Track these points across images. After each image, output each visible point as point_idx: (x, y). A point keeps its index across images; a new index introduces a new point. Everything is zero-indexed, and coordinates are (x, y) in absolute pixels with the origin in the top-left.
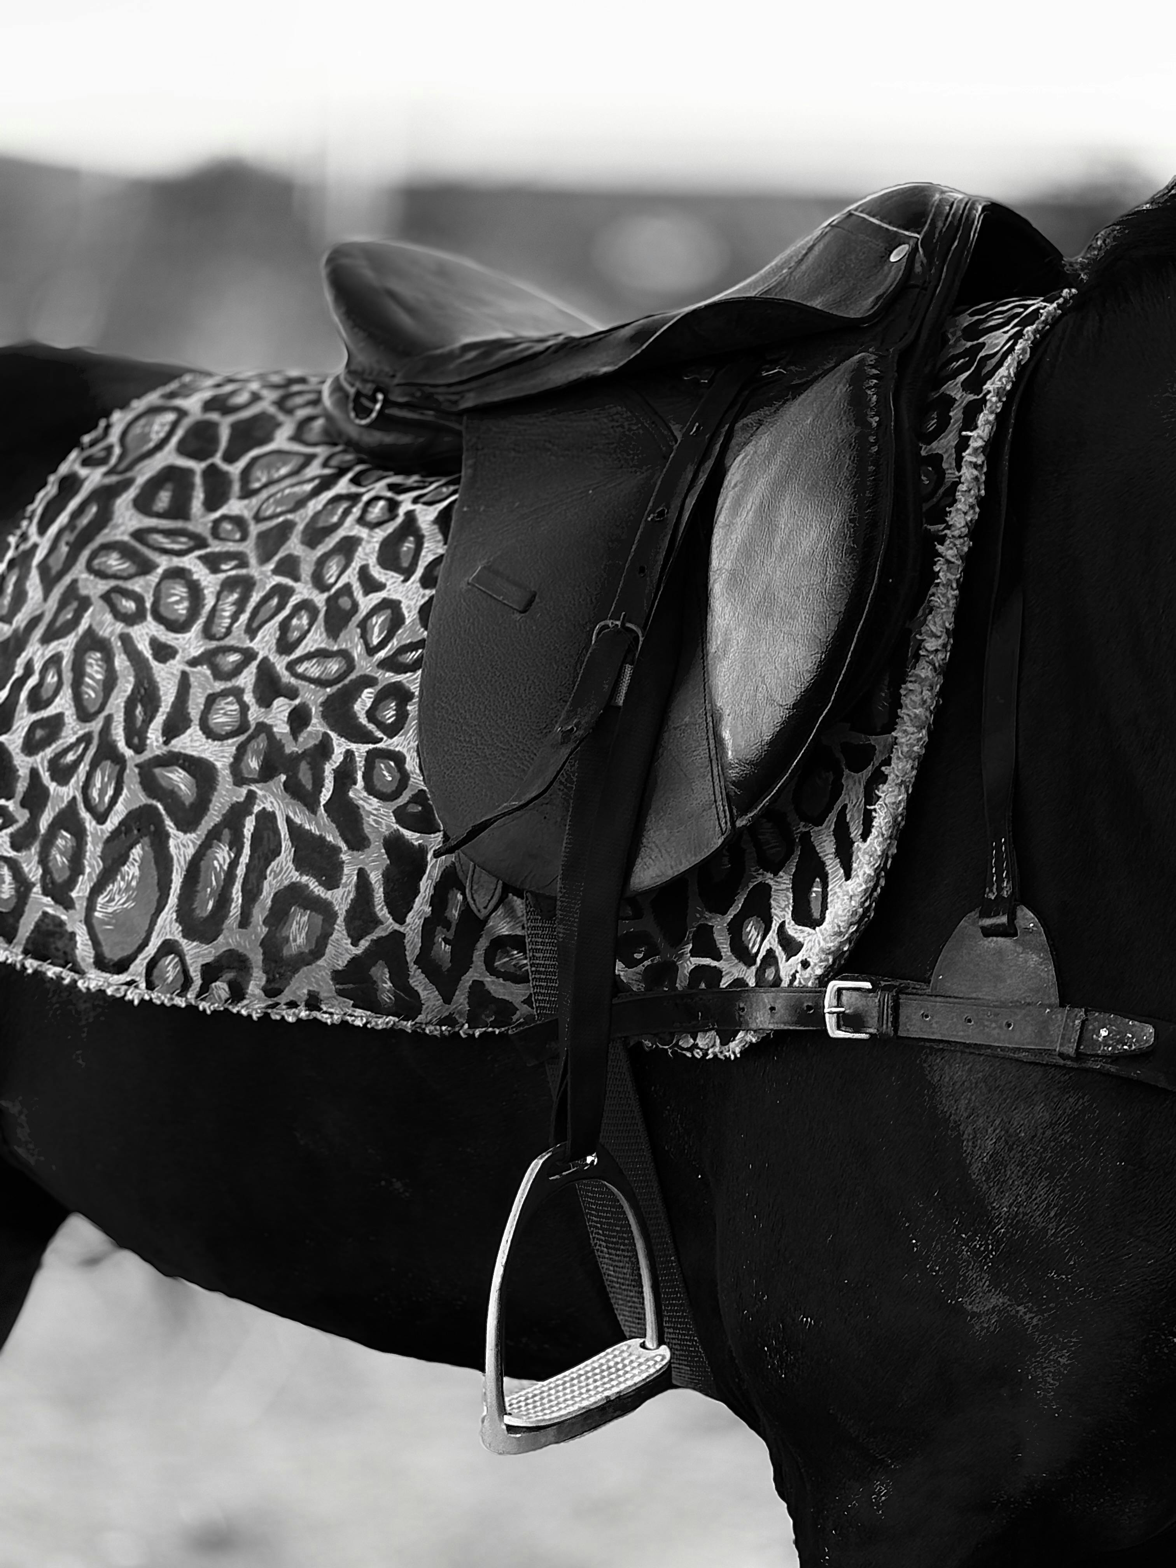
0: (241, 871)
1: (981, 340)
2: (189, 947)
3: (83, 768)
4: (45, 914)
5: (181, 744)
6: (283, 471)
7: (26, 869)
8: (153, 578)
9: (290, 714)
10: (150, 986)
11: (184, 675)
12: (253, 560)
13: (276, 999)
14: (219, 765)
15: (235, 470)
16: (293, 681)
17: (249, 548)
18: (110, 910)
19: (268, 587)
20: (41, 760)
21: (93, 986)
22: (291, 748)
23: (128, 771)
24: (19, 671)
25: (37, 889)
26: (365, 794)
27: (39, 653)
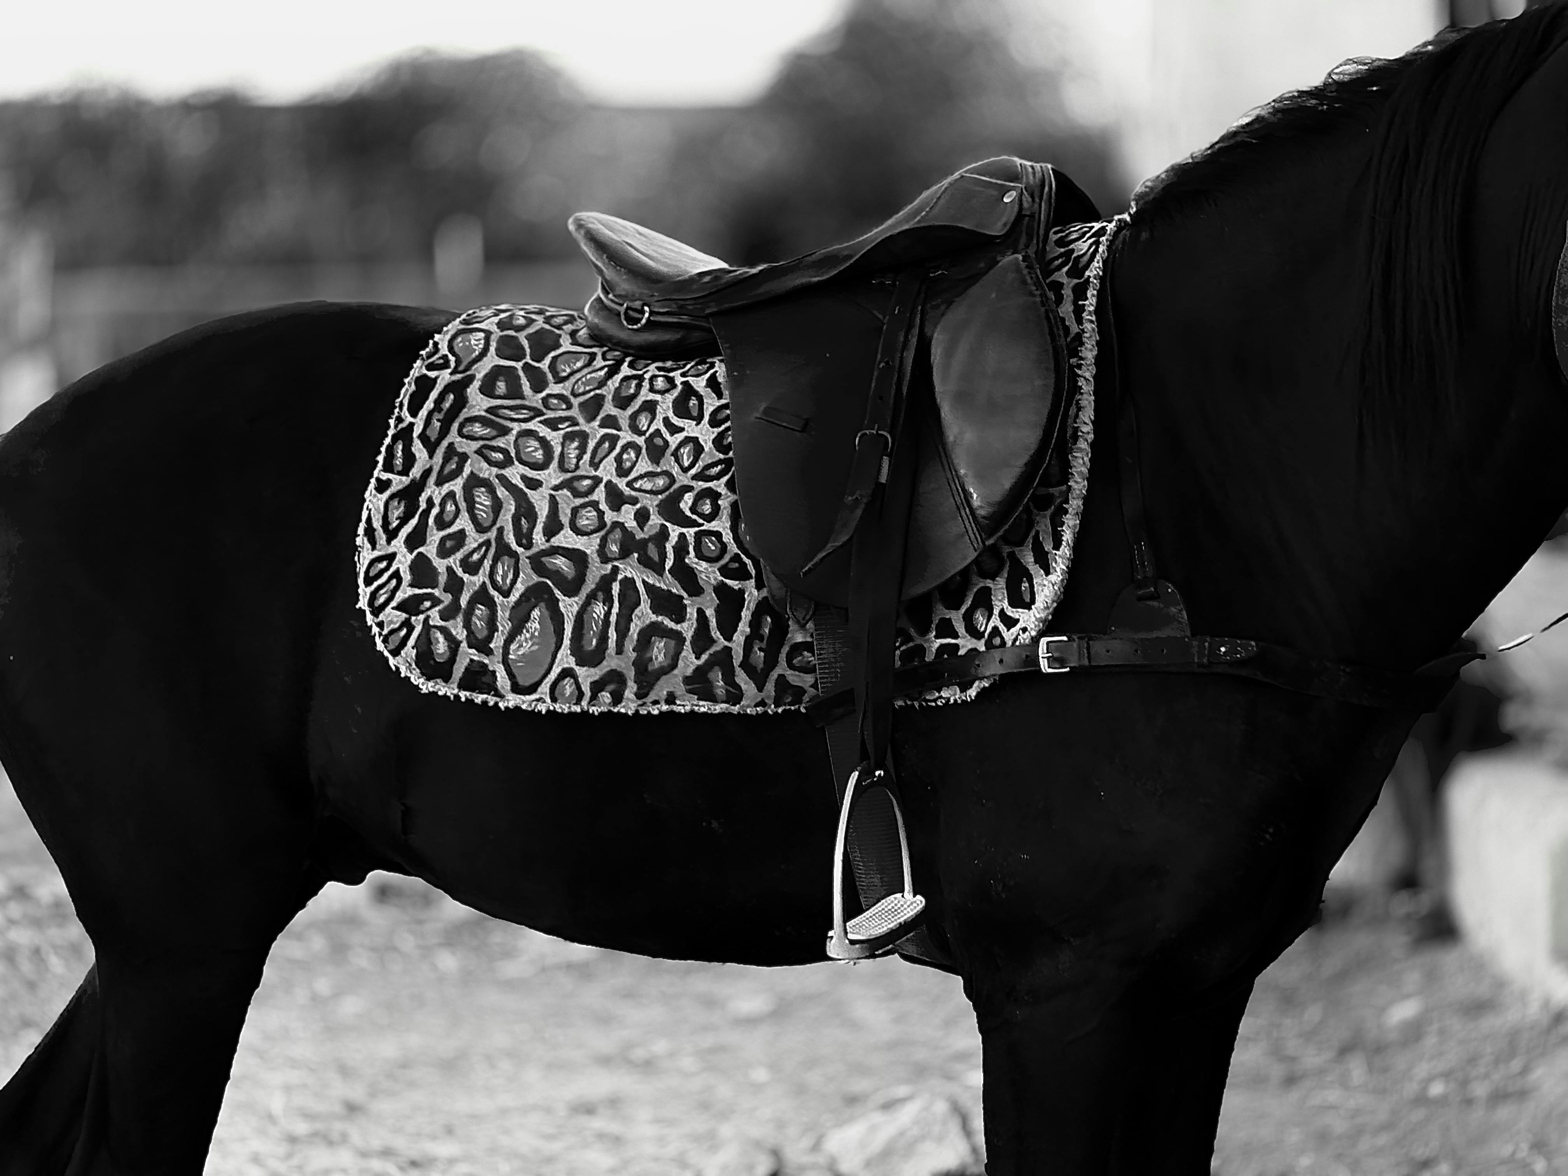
0: (613, 618)
1: (1071, 247)
2: (581, 671)
3: (487, 564)
4: (472, 660)
5: (556, 541)
6: (579, 364)
7: (454, 633)
8: (511, 437)
9: (635, 515)
10: (554, 700)
11: (552, 497)
12: (581, 420)
13: (644, 700)
14: (588, 552)
15: (545, 365)
16: (633, 493)
17: (575, 412)
18: (520, 653)
19: (598, 436)
20: (454, 561)
21: (511, 705)
22: (640, 535)
23: (521, 561)
24: (423, 505)
25: (464, 645)
26: (697, 560)
27: (437, 492)
